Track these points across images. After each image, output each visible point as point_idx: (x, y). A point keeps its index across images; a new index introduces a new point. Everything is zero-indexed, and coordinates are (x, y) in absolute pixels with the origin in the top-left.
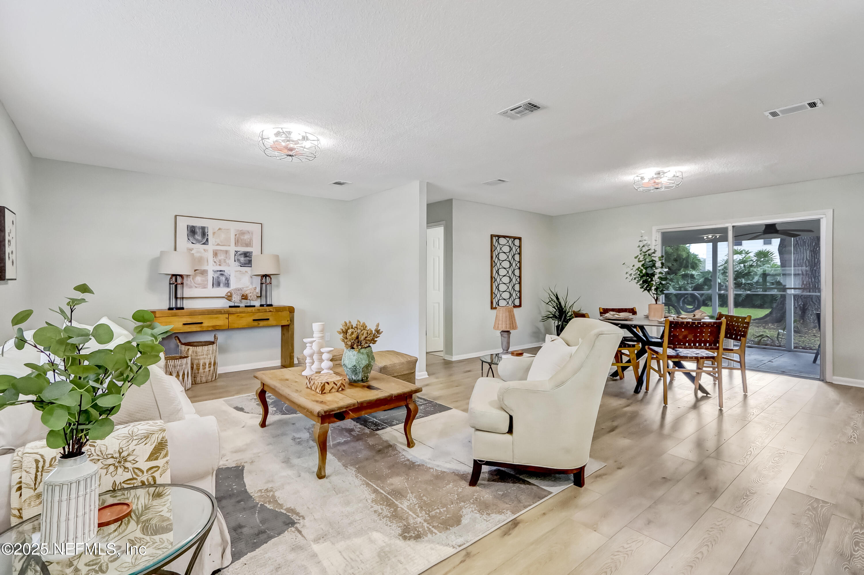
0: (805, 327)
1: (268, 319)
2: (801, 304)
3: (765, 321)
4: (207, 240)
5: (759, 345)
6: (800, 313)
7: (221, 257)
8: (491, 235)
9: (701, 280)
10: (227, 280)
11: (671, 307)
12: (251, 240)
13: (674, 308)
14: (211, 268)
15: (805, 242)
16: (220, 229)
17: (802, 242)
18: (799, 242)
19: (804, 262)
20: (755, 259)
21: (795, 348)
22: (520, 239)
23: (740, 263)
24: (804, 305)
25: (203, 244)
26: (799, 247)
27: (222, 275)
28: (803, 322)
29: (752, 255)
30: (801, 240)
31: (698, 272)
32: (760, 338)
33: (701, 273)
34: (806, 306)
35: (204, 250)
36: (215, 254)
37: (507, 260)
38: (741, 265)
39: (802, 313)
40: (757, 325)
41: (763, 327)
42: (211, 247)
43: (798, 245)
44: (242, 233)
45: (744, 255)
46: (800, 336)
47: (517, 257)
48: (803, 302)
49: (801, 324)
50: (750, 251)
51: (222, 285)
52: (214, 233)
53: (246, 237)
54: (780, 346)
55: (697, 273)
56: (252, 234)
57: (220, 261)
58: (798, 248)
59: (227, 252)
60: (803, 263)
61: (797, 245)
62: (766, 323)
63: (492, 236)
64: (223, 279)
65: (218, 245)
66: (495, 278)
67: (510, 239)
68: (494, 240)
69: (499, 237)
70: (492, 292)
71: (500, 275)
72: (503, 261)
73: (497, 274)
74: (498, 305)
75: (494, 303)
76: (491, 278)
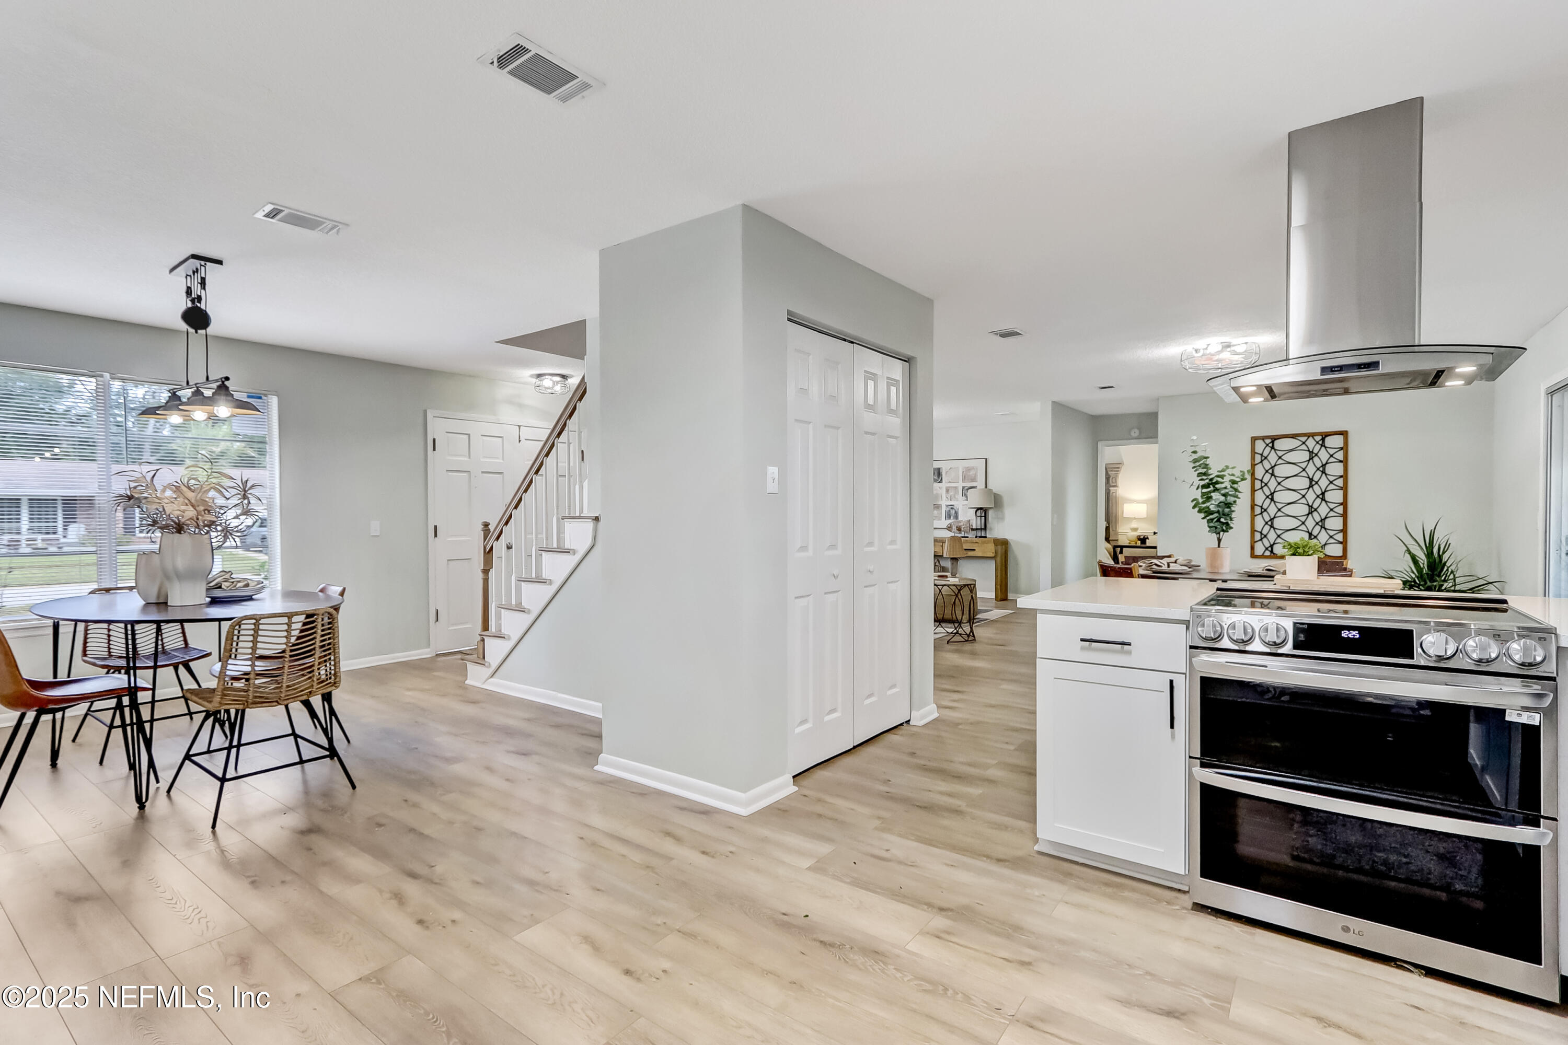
1: (974, 550)
4: (942, 479)
7: (951, 493)
8: (1251, 438)
10: (956, 513)
12: (976, 475)
14: (944, 503)
16: (951, 468)
22: (1343, 433)
25: (939, 482)
27: (952, 508)
35: (940, 487)
36: (947, 491)
37: (1302, 474)
42: (944, 485)
44: (968, 469)
47: (1334, 469)
51: (952, 518)
52: (946, 472)
53: (972, 473)
56: (977, 469)
57: (951, 496)
59: (956, 488)
63: (1253, 440)
64: (953, 512)
65: (950, 482)
66: (1262, 508)
67: (1311, 438)
68: (1260, 446)
69: (1274, 439)
70: (1253, 531)
71: (1276, 504)
72: (1287, 478)
73: (1268, 501)
74: (1272, 551)
75: (1259, 549)
76: (1252, 508)
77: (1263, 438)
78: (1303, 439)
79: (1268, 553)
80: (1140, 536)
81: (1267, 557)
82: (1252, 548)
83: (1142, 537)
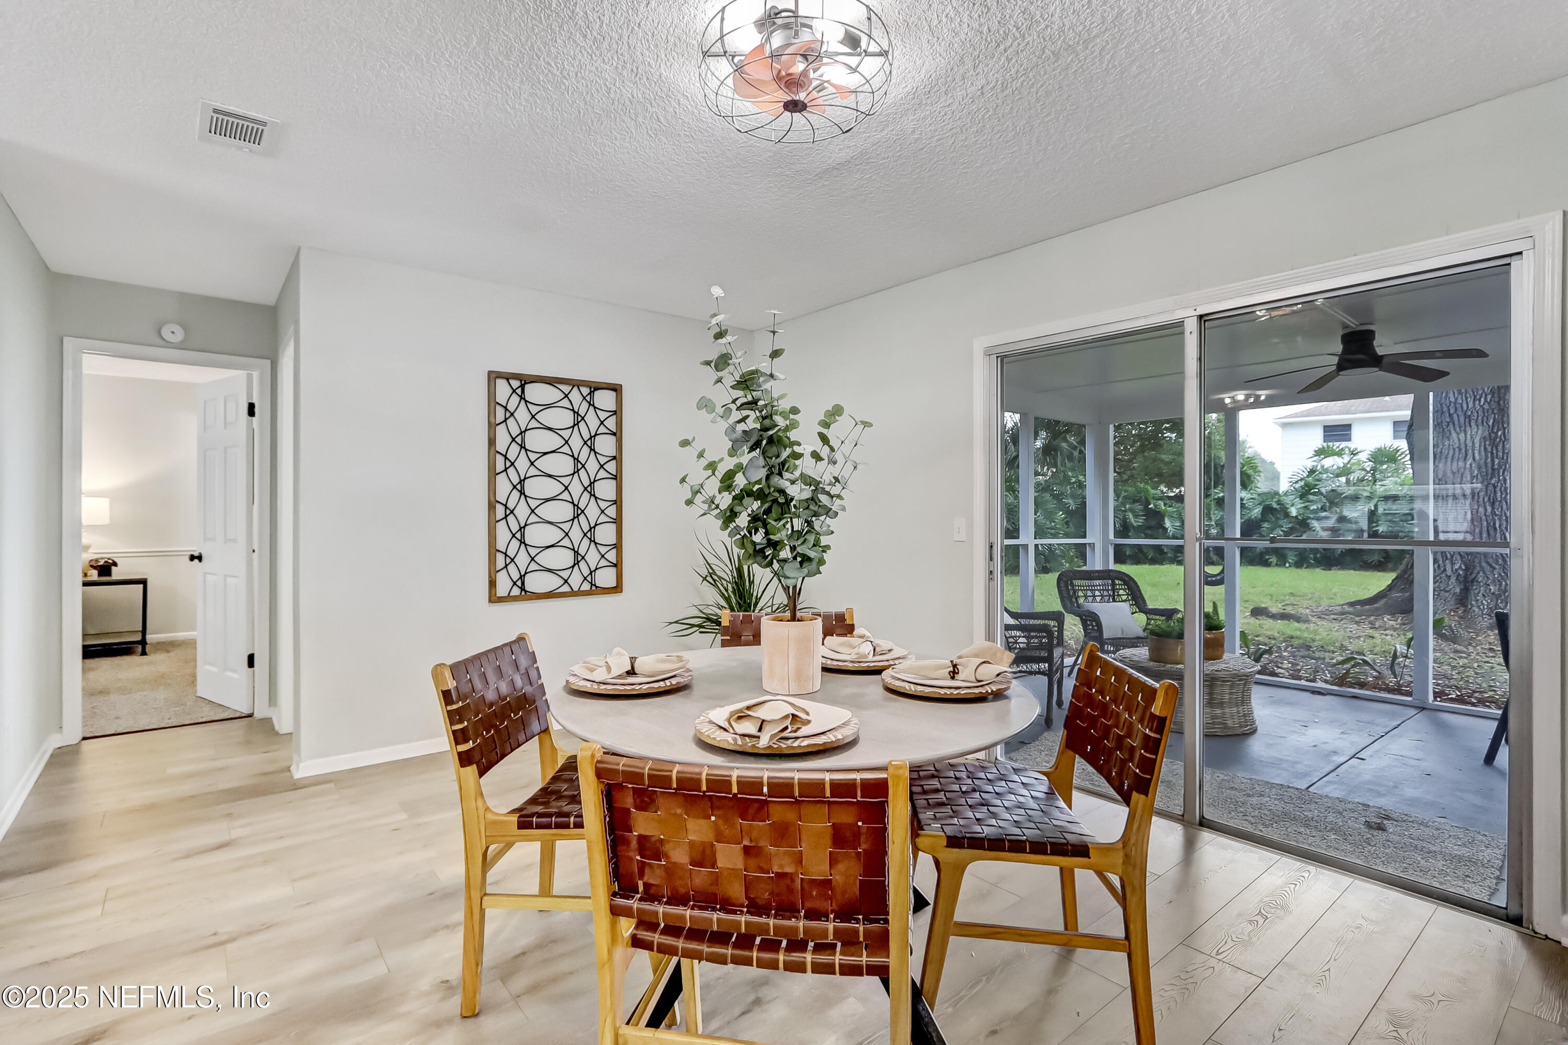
0: (1467, 627)
2: (1460, 567)
3: (1377, 609)
5: (1340, 685)
6: (1458, 590)
8: (490, 373)
9: (1256, 511)
11: (1117, 582)
13: (1125, 584)
15: (1469, 416)
17: (1462, 419)
18: (1455, 416)
19: (1468, 466)
20: (1368, 465)
21: (1437, 695)
22: (616, 389)
23: (1338, 476)
24: (1466, 570)
26: (1455, 430)
28: (1465, 611)
29: (1363, 456)
30: (1460, 413)
31: (1252, 494)
32: (1347, 666)
33: (1259, 495)
34: (1471, 573)
37: (564, 450)
38: (1340, 479)
39: (1461, 590)
40: (1357, 619)
41: (1371, 623)
43: (1454, 423)
45: (1346, 458)
46: (1456, 651)
47: (605, 445)
48: (1465, 564)
49: (1461, 617)
50: (1359, 450)
54: (1398, 690)
55: (1249, 496)
58: (1453, 432)
60: (1465, 468)
61: (1451, 424)
62: (1378, 613)
63: (494, 377)
66: (506, 508)
67: (576, 389)
68: (502, 390)
69: (525, 380)
70: (493, 550)
71: (528, 499)
72: (545, 454)
73: (516, 494)
74: (522, 588)
75: (504, 586)
76: (492, 507)
77: (508, 377)
78: (567, 389)
79: (516, 591)
80: (97, 560)
81: (515, 599)
82: (492, 584)
83: (102, 563)
